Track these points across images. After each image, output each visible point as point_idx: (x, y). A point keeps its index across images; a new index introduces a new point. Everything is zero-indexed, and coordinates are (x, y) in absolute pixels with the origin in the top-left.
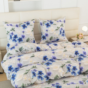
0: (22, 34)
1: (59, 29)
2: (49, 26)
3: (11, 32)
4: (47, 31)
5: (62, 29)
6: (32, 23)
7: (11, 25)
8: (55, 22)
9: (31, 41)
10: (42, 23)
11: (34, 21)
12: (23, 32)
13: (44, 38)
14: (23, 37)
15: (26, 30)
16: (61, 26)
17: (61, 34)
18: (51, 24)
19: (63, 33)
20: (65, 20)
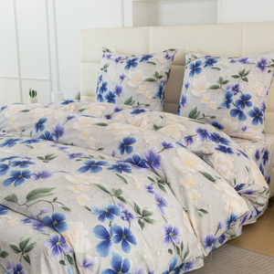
0: (118, 82)
1: (224, 87)
2: (198, 71)
3: (101, 73)
4: (187, 86)
5: (236, 89)
6: (159, 58)
7: (109, 57)
10: (187, 61)
11: (170, 55)
12: (122, 78)
14: (119, 91)
15: (131, 73)
16: (236, 77)
17: (228, 106)
18: (206, 66)
19: (241, 106)
20: (269, 60)
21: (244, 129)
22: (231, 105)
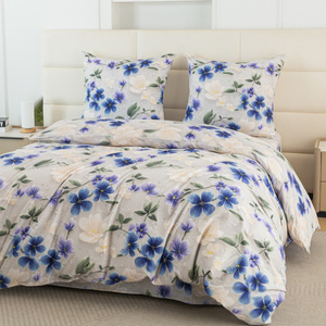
0: (119, 89)
1: (240, 90)
2: (209, 76)
3: (91, 80)
4: (198, 91)
5: (251, 91)
6: (159, 63)
7: (98, 62)
8: (231, 67)
9: (143, 116)
10: (192, 66)
12: (123, 84)
15: (132, 79)
16: (250, 81)
17: (245, 108)
18: (216, 71)
19: (256, 107)
20: (276, 65)
21: (260, 128)
22: (248, 106)
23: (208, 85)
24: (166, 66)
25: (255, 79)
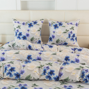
0: (27, 32)
1: (68, 32)
2: (57, 27)
3: (17, 29)
4: (54, 32)
5: (71, 32)
6: (40, 23)
7: (18, 22)
8: (64, 24)
9: (36, 41)
10: (51, 24)
11: (43, 21)
12: (28, 30)
13: (51, 39)
14: (28, 35)
15: (31, 29)
16: (71, 29)
17: (70, 38)
18: (60, 26)
19: (73, 37)
20: (78, 23)
21: (74, 44)
22: (70, 37)
23: (57, 30)
24: (42, 23)
25: (72, 28)
